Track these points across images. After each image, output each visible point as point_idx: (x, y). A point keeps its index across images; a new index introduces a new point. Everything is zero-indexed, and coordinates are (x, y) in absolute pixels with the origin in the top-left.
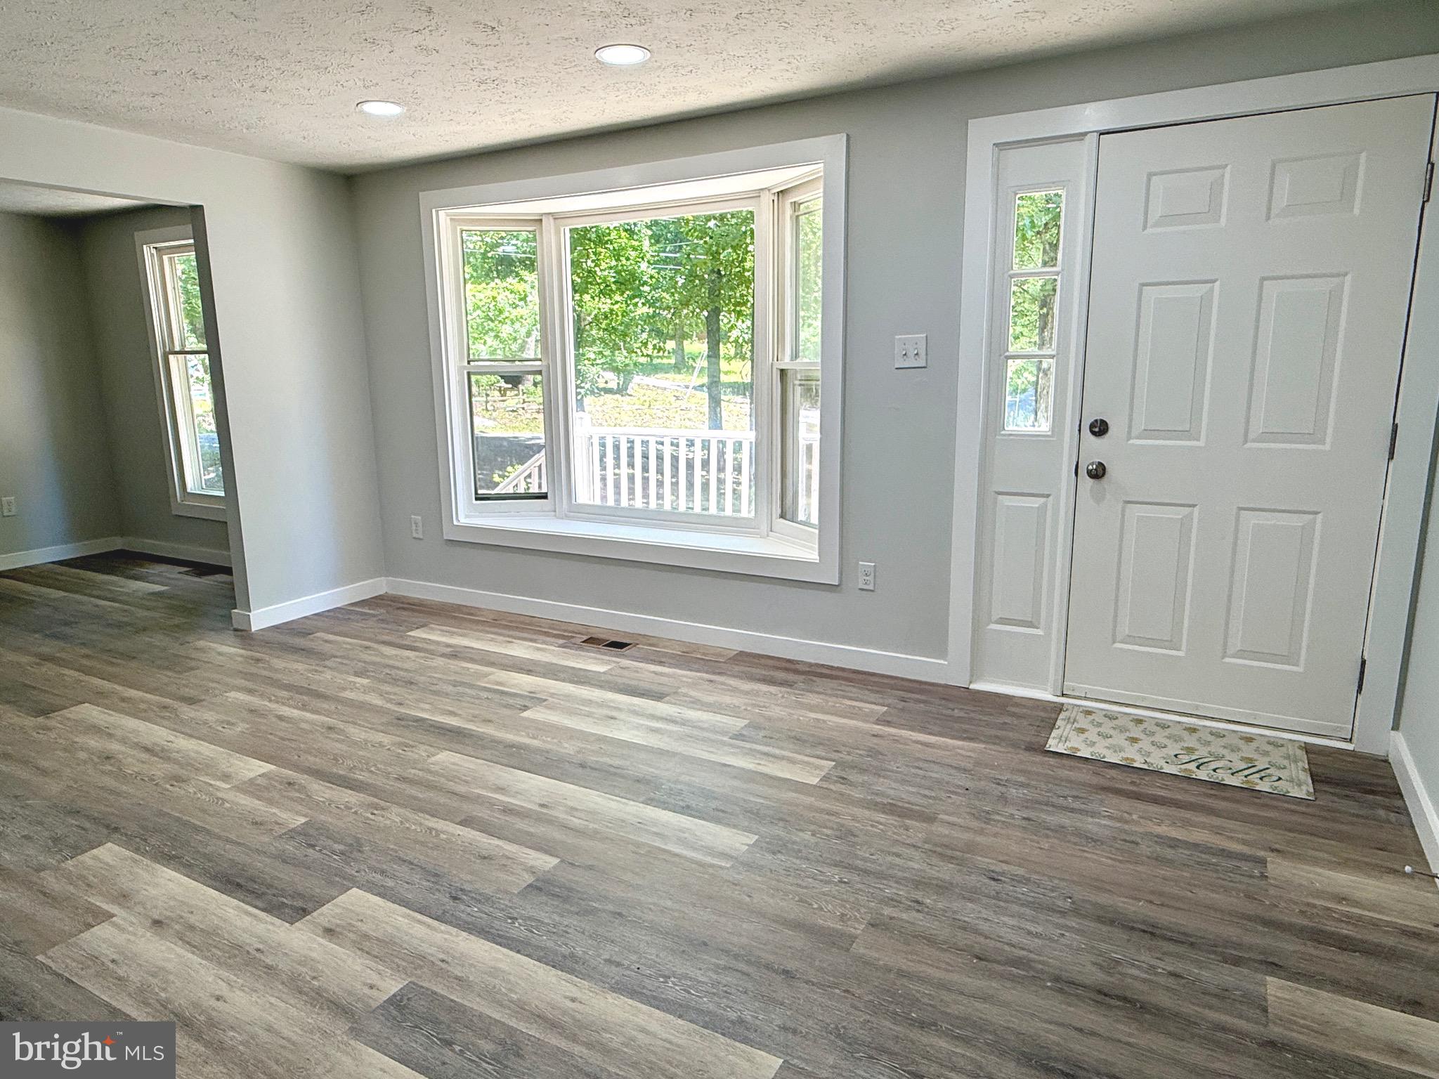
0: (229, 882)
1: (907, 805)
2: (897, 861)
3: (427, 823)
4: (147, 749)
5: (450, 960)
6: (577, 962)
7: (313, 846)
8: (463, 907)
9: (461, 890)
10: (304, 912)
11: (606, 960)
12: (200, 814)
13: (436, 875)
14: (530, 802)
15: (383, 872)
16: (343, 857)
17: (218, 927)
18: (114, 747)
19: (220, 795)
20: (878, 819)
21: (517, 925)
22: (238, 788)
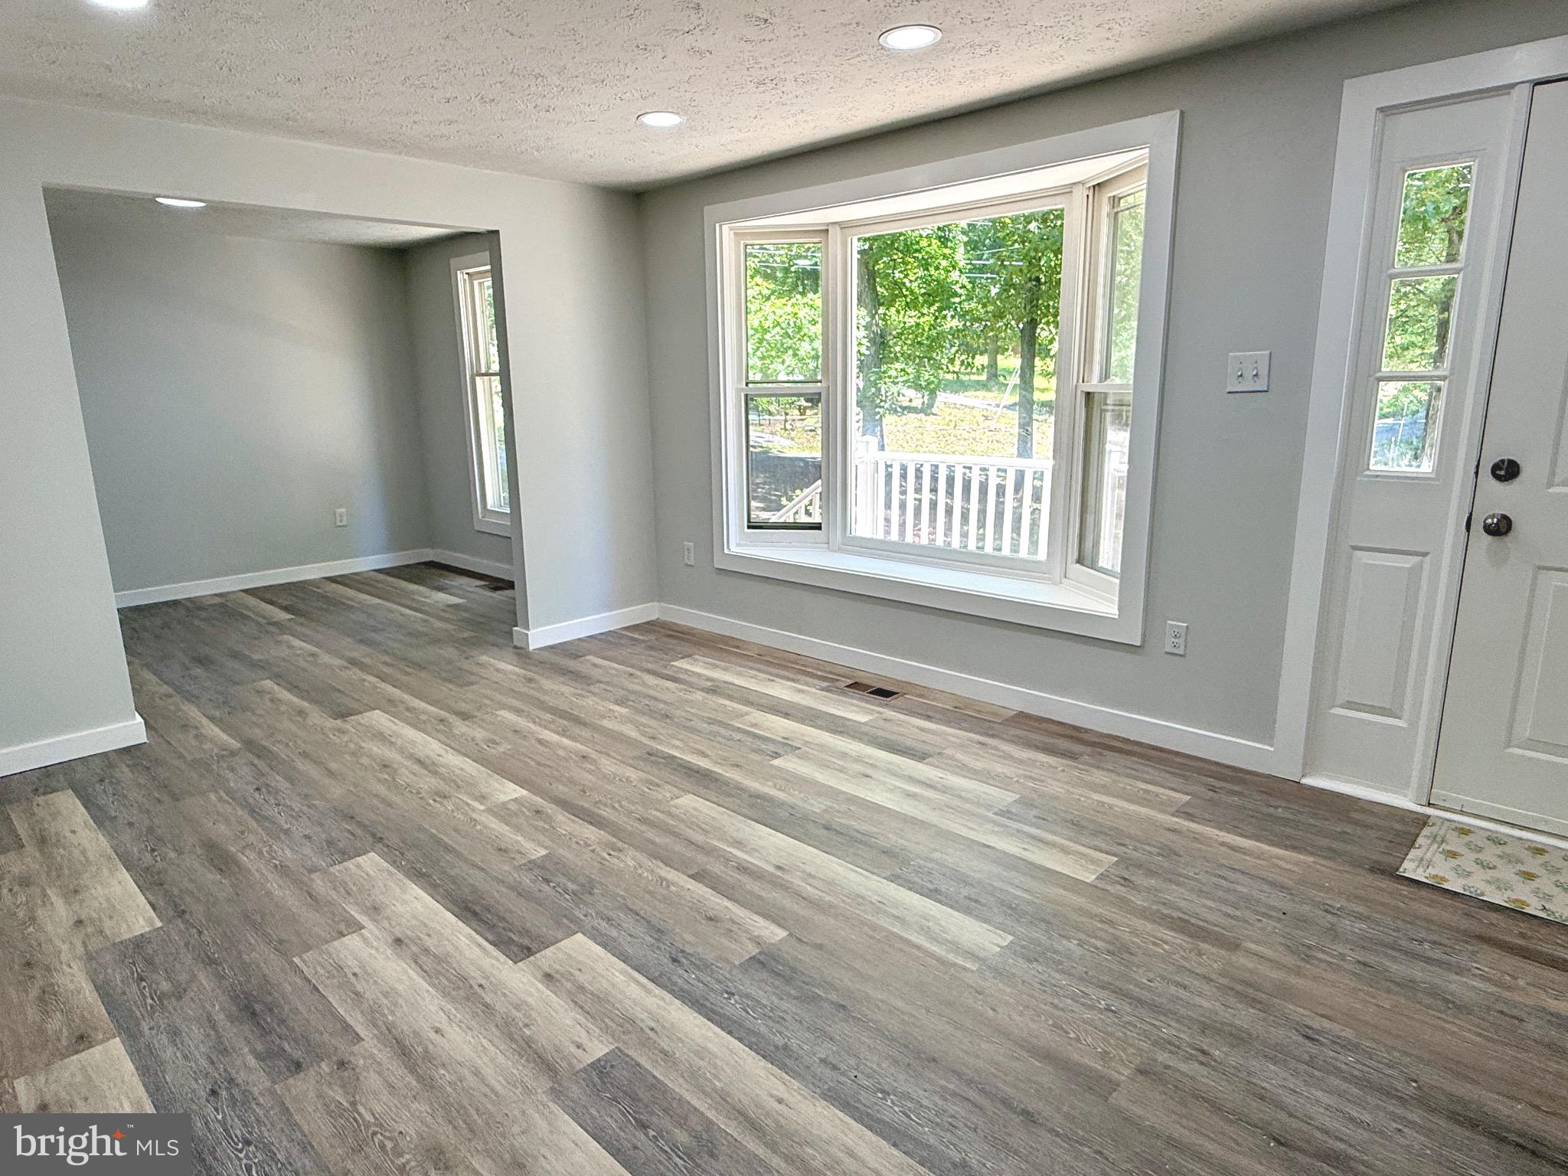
0: (467, 909)
1: (1201, 923)
2: (1182, 993)
3: (659, 870)
4: (419, 761)
5: (658, 1029)
6: (790, 1057)
7: (547, 881)
8: (681, 971)
9: (682, 951)
10: (528, 952)
11: (821, 1060)
12: (453, 833)
13: (659, 931)
14: (768, 862)
15: (609, 919)
16: (574, 898)
17: (448, 954)
18: (392, 755)
19: (474, 816)
20: (1159, 935)
21: (733, 1001)
22: (489, 810)
